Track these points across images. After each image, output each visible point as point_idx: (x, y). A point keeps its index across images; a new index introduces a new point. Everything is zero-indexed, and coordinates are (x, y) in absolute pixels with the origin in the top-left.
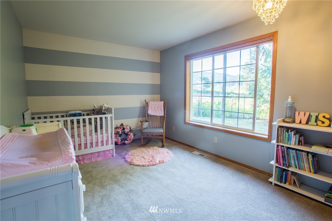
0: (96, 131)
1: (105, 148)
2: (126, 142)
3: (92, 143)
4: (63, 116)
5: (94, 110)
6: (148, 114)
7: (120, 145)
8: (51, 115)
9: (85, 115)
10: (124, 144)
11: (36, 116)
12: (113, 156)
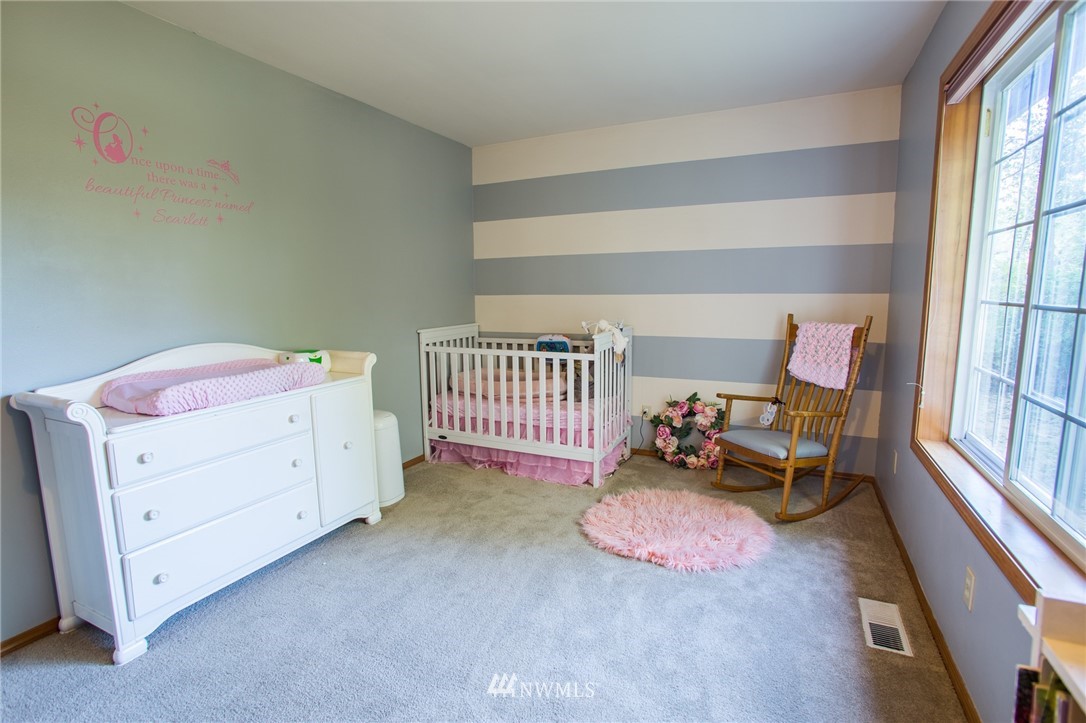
2: (692, 460)
3: (537, 429)
4: (531, 347)
6: (787, 371)
7: (672, 462)
8: (510, 341)
9: (525, 347)
10: (683, 465)
11: (484, 341)
12: (588, 482)
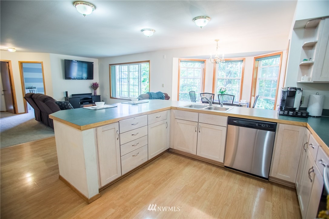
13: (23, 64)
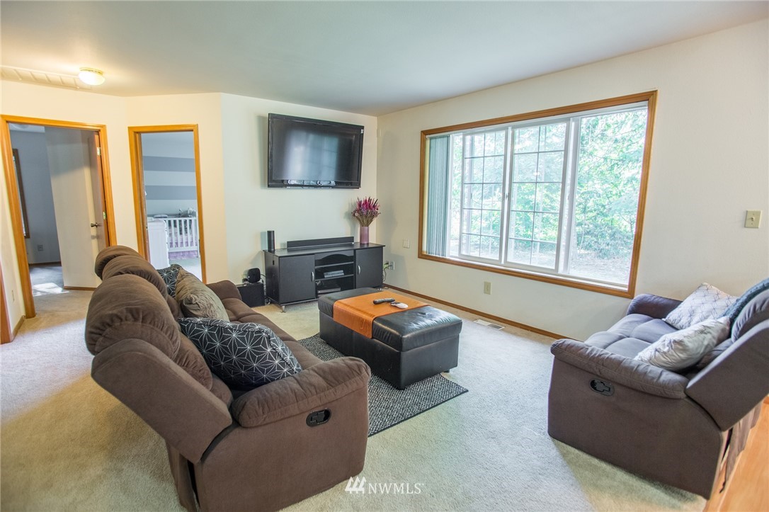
0: (181, 234)
1: (190, 248)
3: (177, 243)
5: (180, 214)
13: (142, 135)
